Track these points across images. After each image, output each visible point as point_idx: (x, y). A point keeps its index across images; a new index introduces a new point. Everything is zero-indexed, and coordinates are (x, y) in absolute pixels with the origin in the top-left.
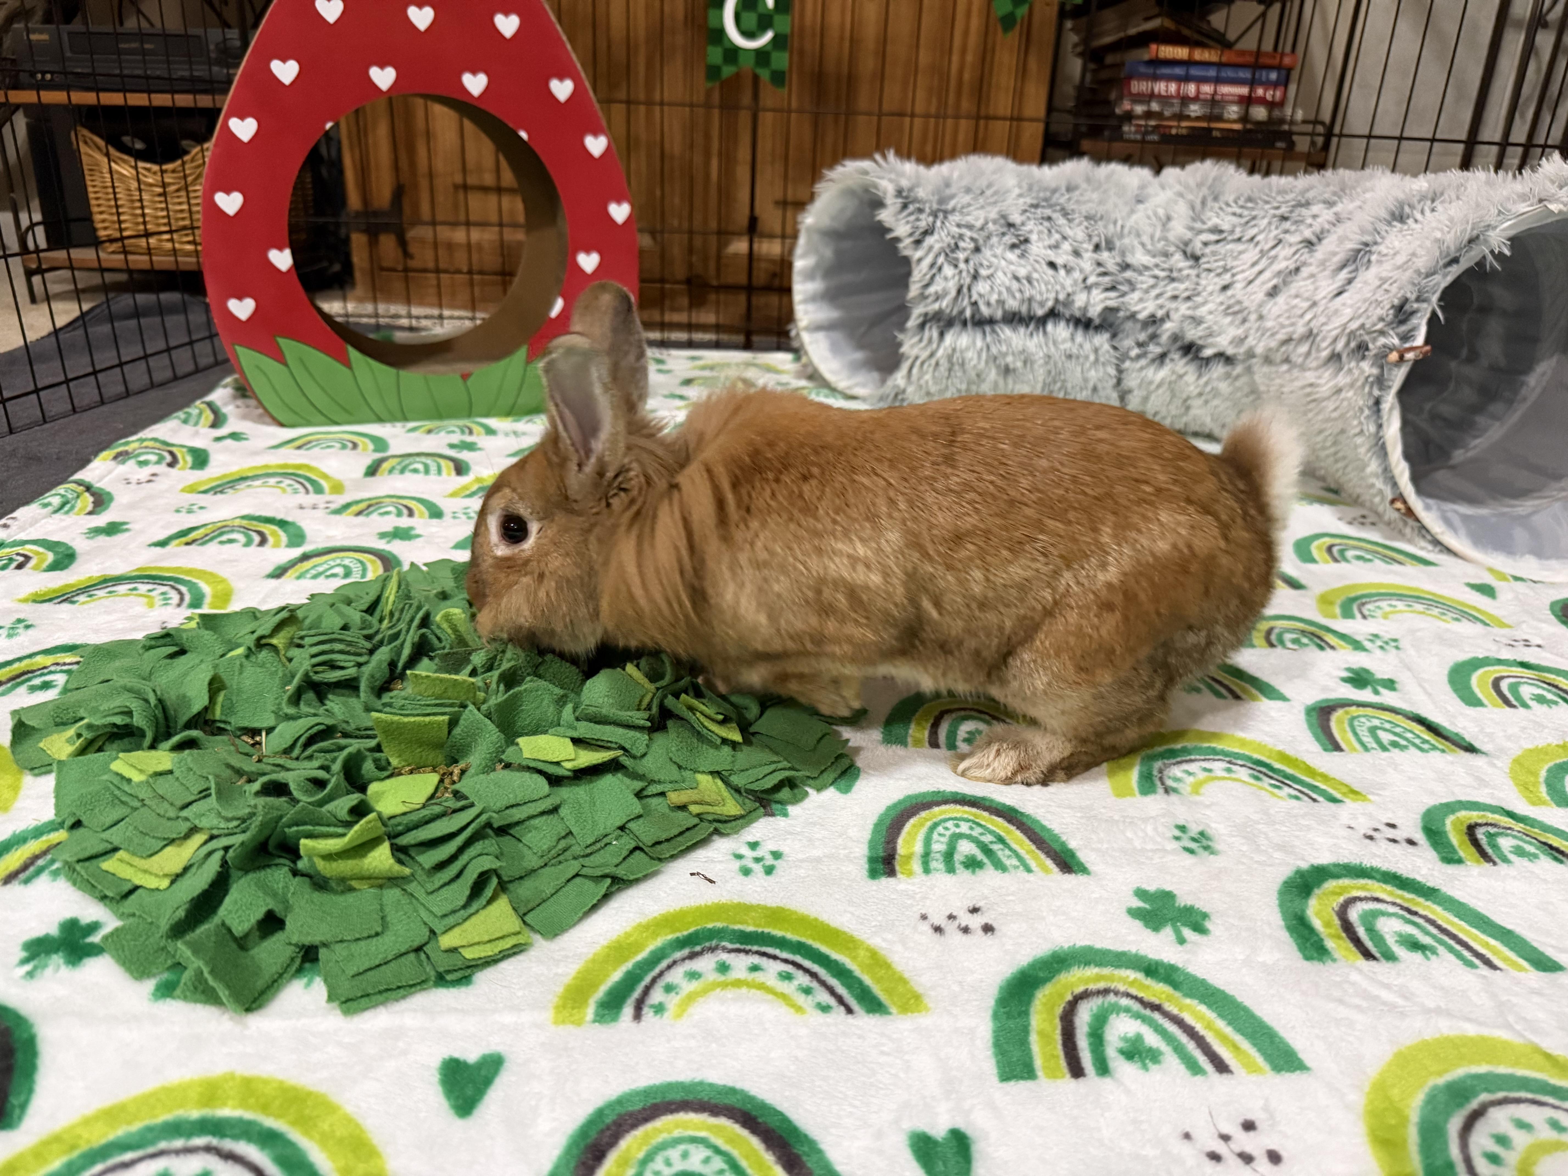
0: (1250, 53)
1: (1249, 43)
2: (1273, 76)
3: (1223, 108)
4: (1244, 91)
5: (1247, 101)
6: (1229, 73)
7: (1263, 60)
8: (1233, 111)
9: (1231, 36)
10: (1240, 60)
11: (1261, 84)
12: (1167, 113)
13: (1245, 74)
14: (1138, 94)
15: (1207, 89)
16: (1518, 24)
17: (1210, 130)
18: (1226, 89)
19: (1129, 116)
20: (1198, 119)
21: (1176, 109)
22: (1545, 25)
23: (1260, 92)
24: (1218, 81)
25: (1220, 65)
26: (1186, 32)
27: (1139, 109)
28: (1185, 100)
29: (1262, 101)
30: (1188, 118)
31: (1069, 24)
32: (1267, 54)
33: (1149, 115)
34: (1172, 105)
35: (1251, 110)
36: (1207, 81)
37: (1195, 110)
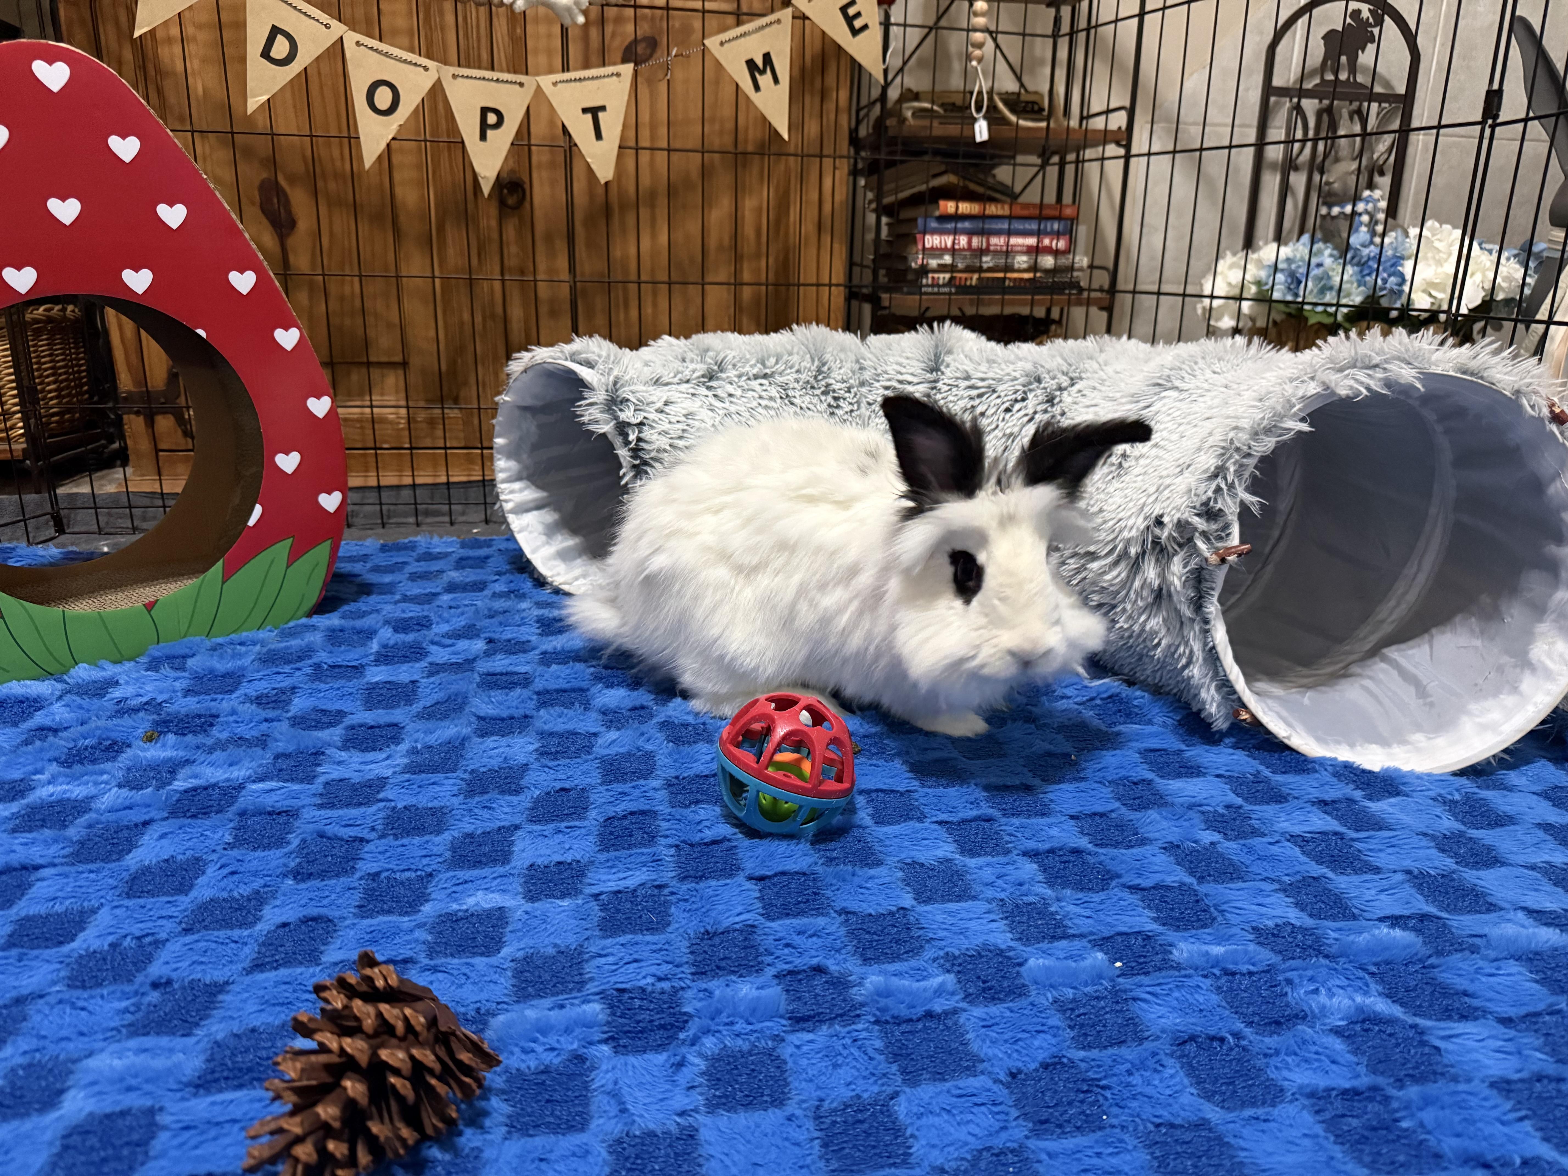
0: (1034, 205)
1: (1032, 196)
2: (1057, 226)
3: (1015, 258)
4: (1032, 241)
5: (1035, 251)
6: (1018, 225)
7: (1046, 212)
8: (1022, 261)
9: (1018, 189)
10: (1025, 213)
11: (1047, 234)
12: (960, 266)
13: (1034, 226)
14: (932, 248)
15: (997, 241)
16: (1273, 166)
17: (1002, 280)
18: (1016, 241)
19: (924, 270)
20: (990, 270)
21: (970, 261)
22: (1296, 169)
23: (1046, 242)
24: (1010, 233)
25: (1010, 218)
26: (973, 186)
27: (933, 263)
28: (977, 253)
29: (1049, 250)
30: (980, 269)
31: (862, 182)
32: (1049, 206)
33: (942, 268)
34: (965, 257)
35: (1040, 259)
36: (998, 233)
37: (987, 261)
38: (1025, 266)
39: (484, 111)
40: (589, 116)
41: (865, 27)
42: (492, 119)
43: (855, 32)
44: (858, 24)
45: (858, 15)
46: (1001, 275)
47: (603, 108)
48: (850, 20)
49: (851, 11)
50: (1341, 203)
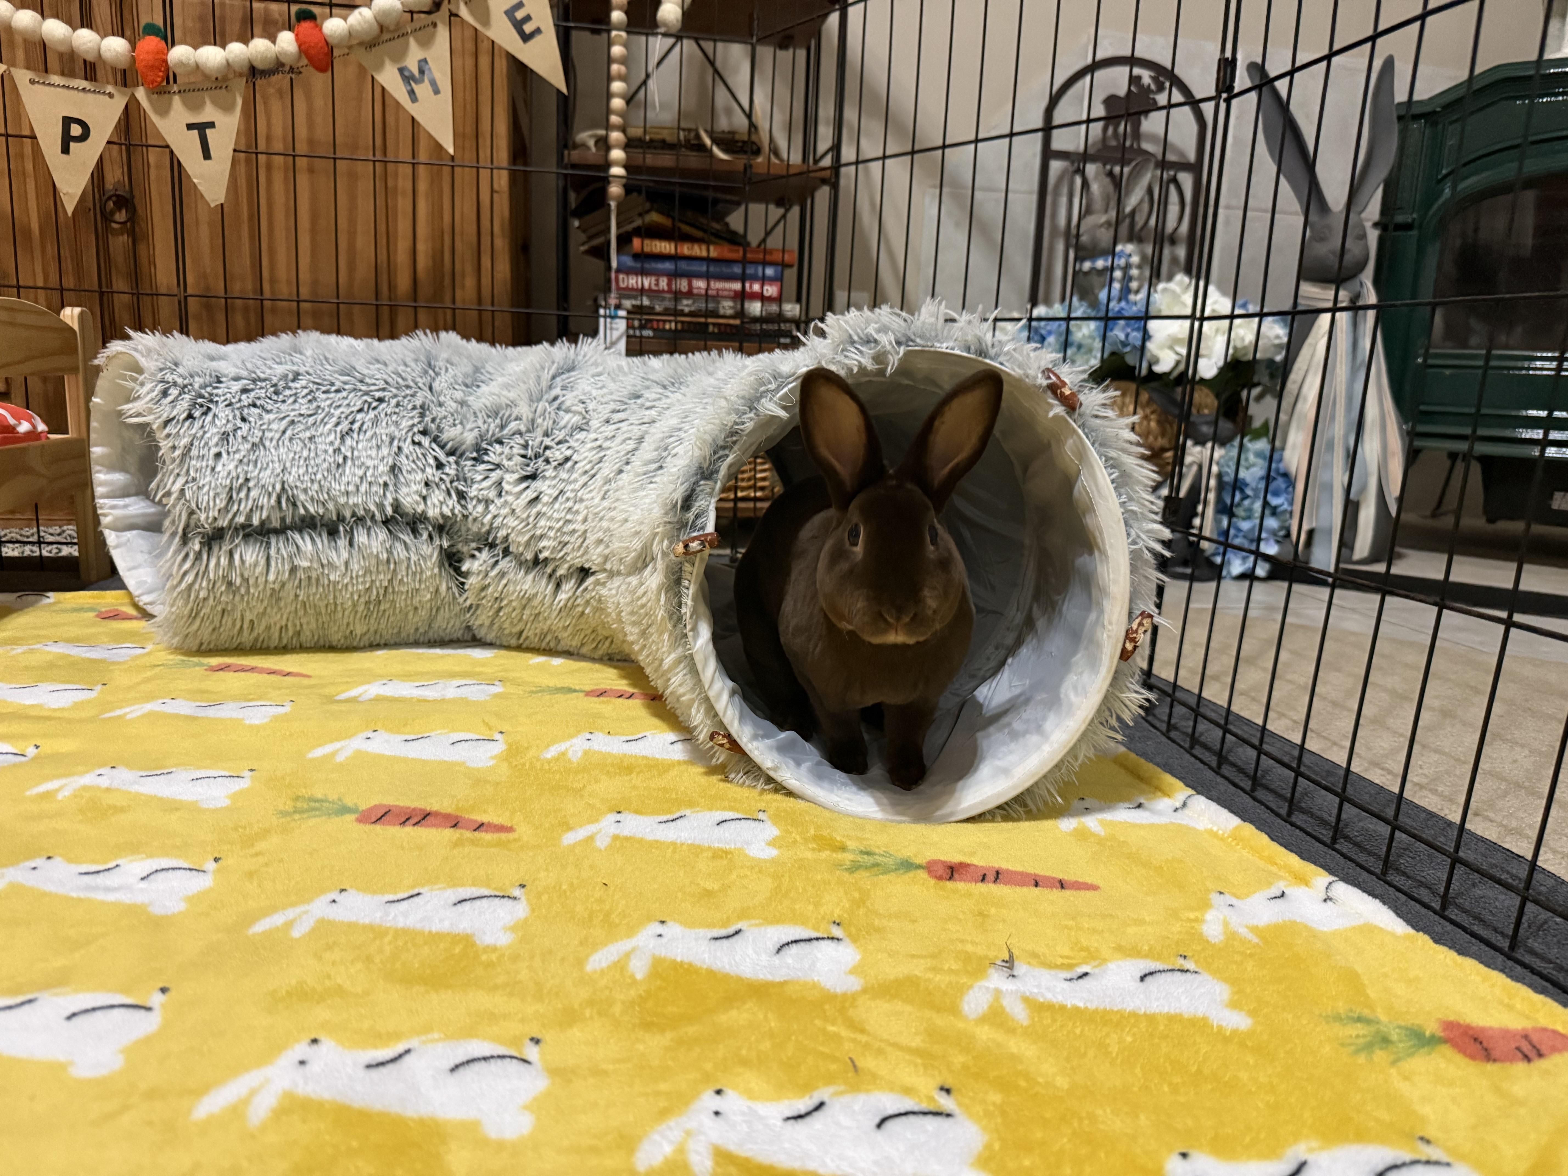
2: (770, 271)
3: (718, 303)
4: (737, 286)
5: (742, 296)
6: (721, 268)
8: (727, 307)
11: (754, 278)
12: (658, 308)
13: (735, 270)
14: (627, 289)
15: (700, 284)
17: (706, 325)
18: (719, 285)
20: (691, 314)
21: (669, 304)
23: (753, 287)
24: (711, 276)
25: (713, 260)
27: (627, 304)
28: (678, 295)
29: (755, 296)
30: (682, 313)
33: (639, 310)
34: (664, 299)
35: (747, 305)
36: (699, 276)
37: (686, 305)
38: (730, 312)
39: (67, 121)
40: (195, 133)
41: (538, 31)
42: (76, 130)
43: (526, 38)
44: (528, 28)
45: (528, 18)
46: (702, 320)
47: (212, 125)
48: (518, 25)
49: (519, 15)
50: (1093, 257)
